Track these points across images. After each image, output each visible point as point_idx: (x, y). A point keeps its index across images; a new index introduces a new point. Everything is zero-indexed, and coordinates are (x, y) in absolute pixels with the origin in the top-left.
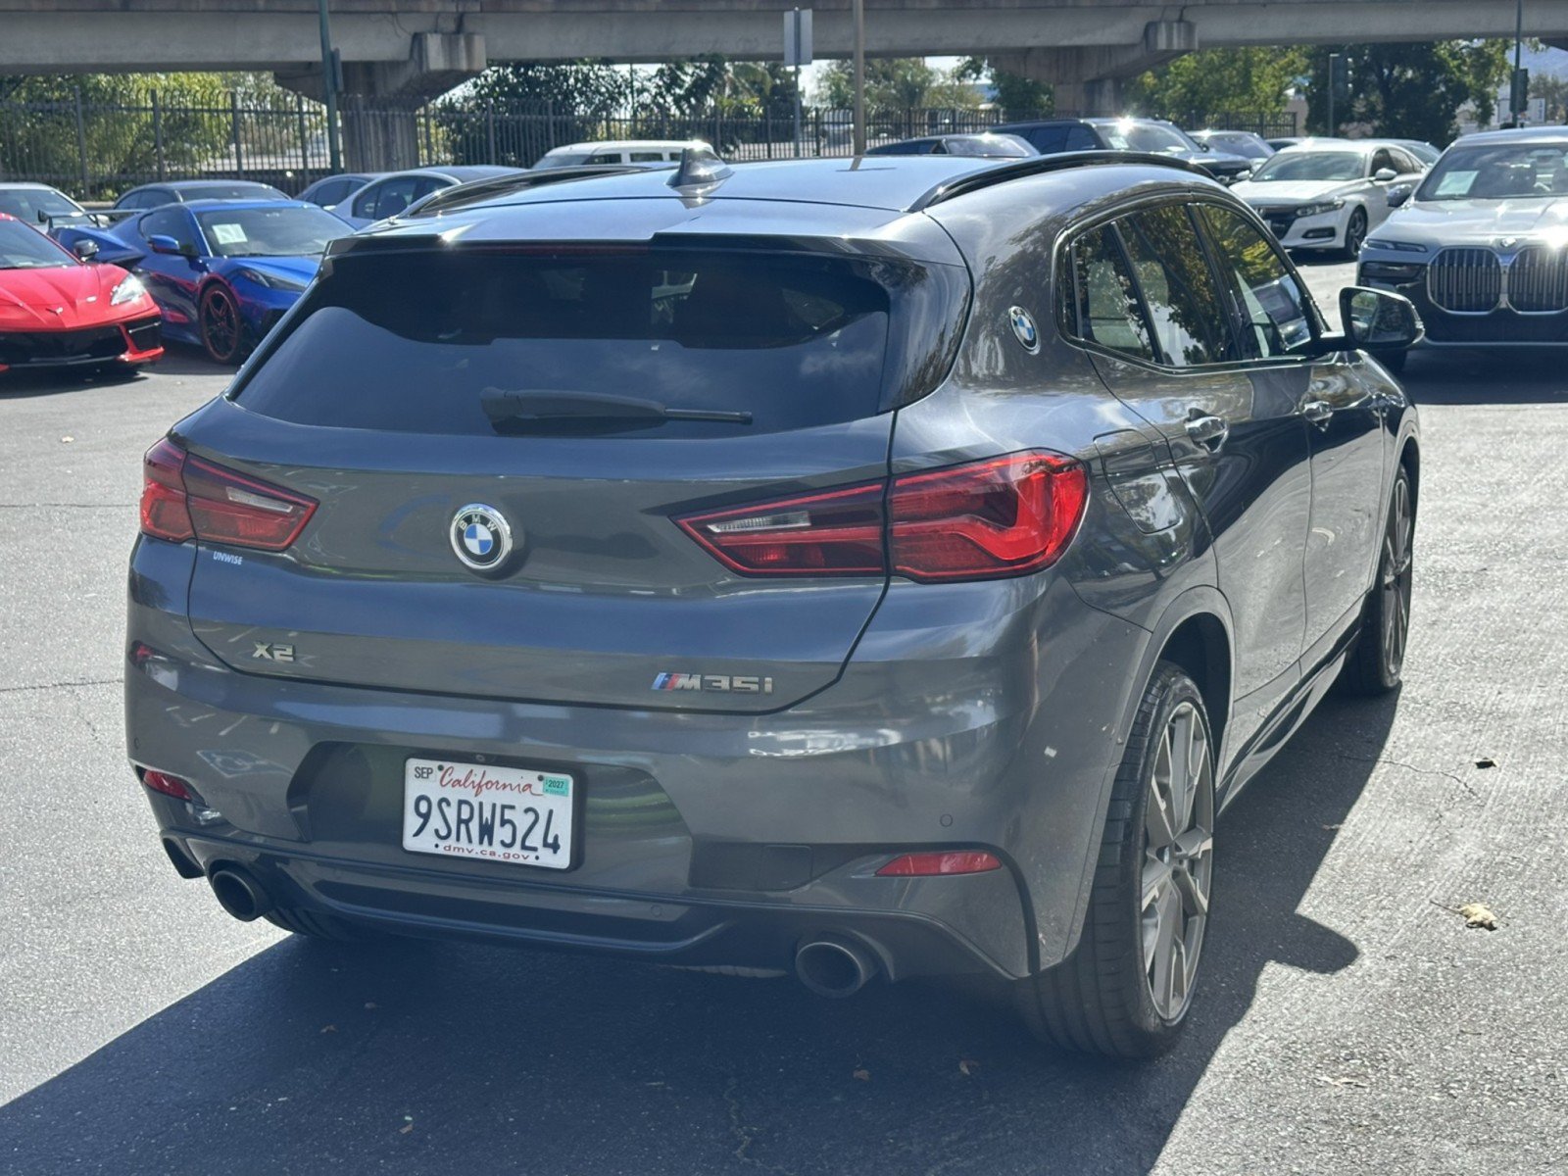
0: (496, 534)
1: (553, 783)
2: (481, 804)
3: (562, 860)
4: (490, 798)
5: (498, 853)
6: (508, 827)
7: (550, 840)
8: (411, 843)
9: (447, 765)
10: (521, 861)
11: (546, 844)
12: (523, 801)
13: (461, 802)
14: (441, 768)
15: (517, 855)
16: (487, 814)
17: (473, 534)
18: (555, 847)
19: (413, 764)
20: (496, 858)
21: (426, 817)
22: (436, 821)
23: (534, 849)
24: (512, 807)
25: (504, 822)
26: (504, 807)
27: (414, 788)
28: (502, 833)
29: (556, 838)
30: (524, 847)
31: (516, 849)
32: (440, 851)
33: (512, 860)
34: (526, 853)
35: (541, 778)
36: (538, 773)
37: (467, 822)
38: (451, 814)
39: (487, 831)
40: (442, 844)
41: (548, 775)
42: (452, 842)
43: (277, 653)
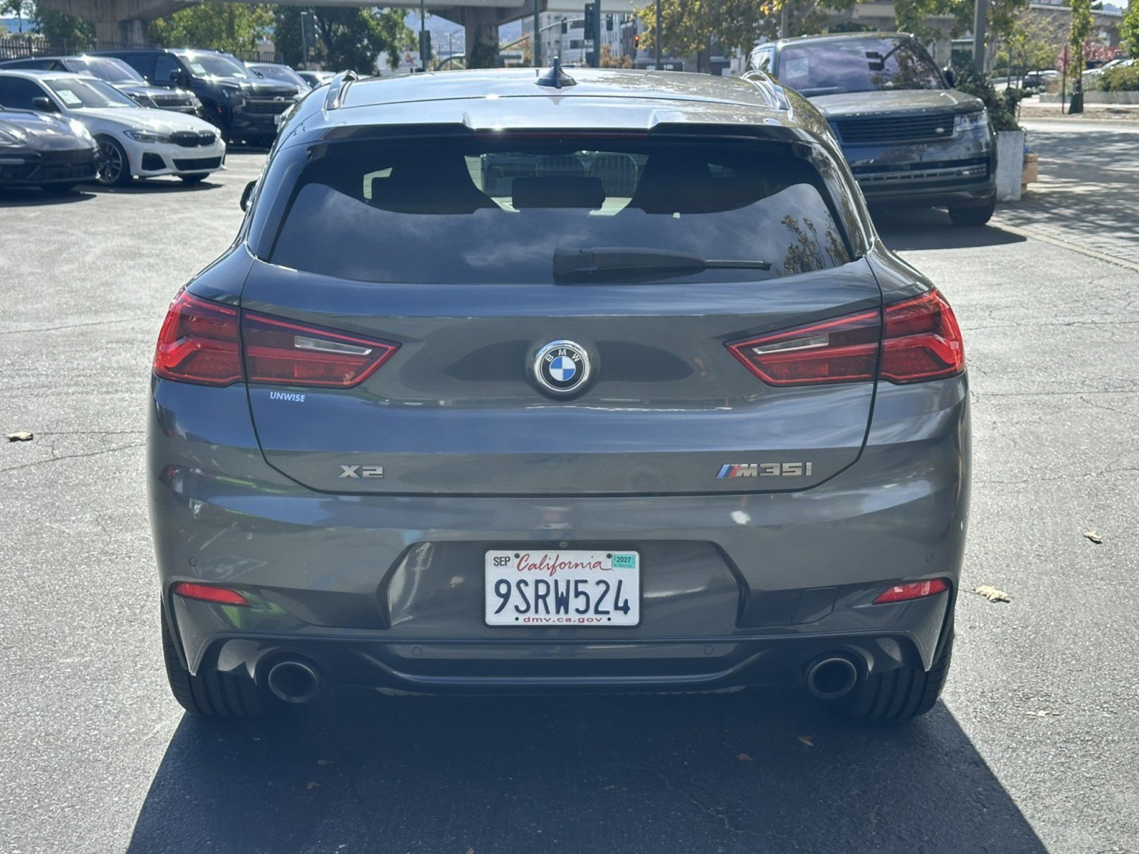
0: (579, 365)
1: (621, 559)
2: (556, 582)
3: (632, 618)
4: (562, 576)
5: (574, 618)
6: (582, 597)
7: (621, 604)
8: (492, 619)
9: (522, 553)
10: (595, 623)
11: (617, 608)
12: (593, 575)
13: (537, 582)
14: (517, 556)
15: (591, 619)
16: (562, 589)
17: (558, 365)
18: (626, 609)
19: (491, 555)
20: (572, 623)
21: (506, 597)
22: (515, 599)
23: (607, 613)
24: (584, 582)
25: (577, 594)
26: (577, 582)
27: (493, 574)
28: (576, 603)
29: (626, 602)
30: (597, 612)
31: (591, 614)
32: (521, 622)
33: (586, 623)
34: (599, 617)
35: (609, 556)
36: (606, 553)
37: (544, 597)
38: (529, 592)
39: (562, 602)
40: (522, 617)
41: (615, 553)
42: (531, 614)
43: (366, 474)
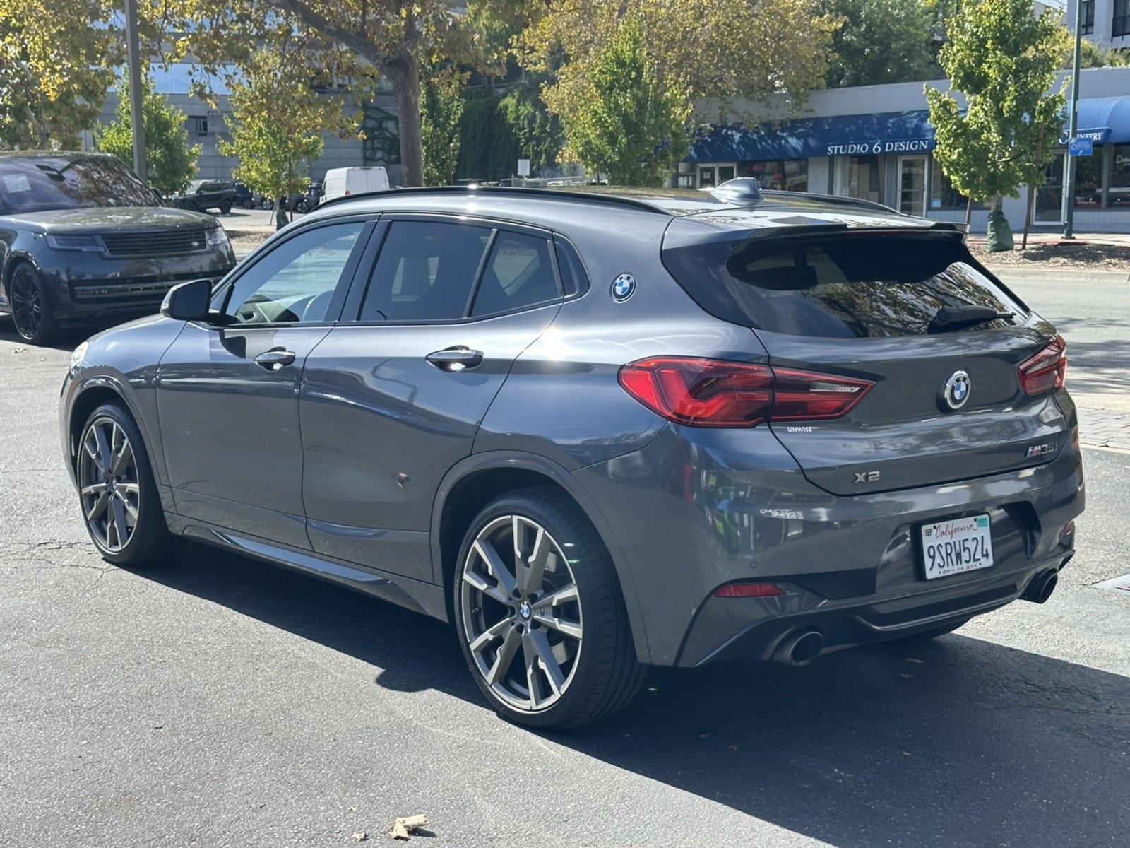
0: (967, 386)
1: (981, 521)
2: (954, 542)
3: (988, 562)
4: (958, 537)
5: (964, 567)
6: (967, 551)
7: (985, 553)
8: (930, 575)
9: (937, 525)
10: (974, 568)
11: (983, 555)
12: (970, 535)
13: (947, 544)
14: (935, 527)
15: (974, 566)
16: (958, 548)
17: (959, 388)
18: (987, 555)
19: (924, 528)
20: (964, 570)
21: (933, 558)
22: (938, 560)
23: (979, 560)
24: (967, 540)
25: (965, 549)
26: (964, 541)
27: (927, 542)
28: (965, 556)
29: (987, 551)
30: (975, 560)
31: (972, 563)
32: (942, 575)
33: (970, 569)
34: (975, 563)
35: (975, 520)
36: (973, 518)
37: (950, 555)
38: (943, 551)
39: (959, 556)
40: (942, 570)
41: (978, 517)
42: (946, 568)
43: (870, 478)
